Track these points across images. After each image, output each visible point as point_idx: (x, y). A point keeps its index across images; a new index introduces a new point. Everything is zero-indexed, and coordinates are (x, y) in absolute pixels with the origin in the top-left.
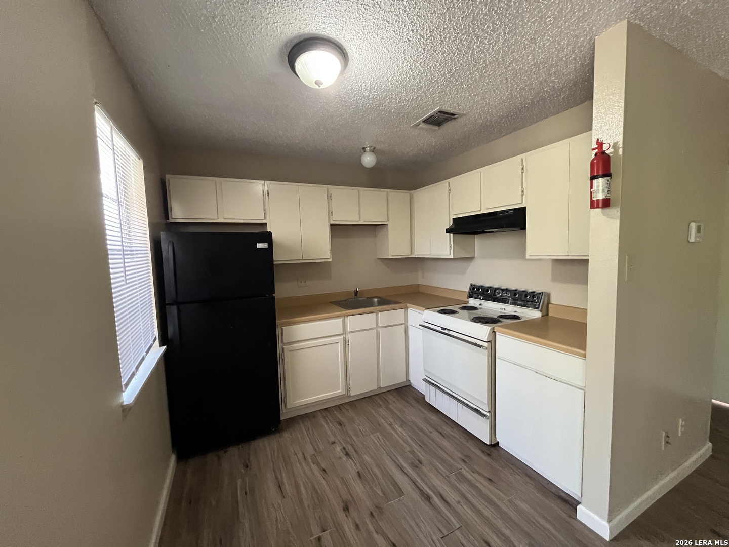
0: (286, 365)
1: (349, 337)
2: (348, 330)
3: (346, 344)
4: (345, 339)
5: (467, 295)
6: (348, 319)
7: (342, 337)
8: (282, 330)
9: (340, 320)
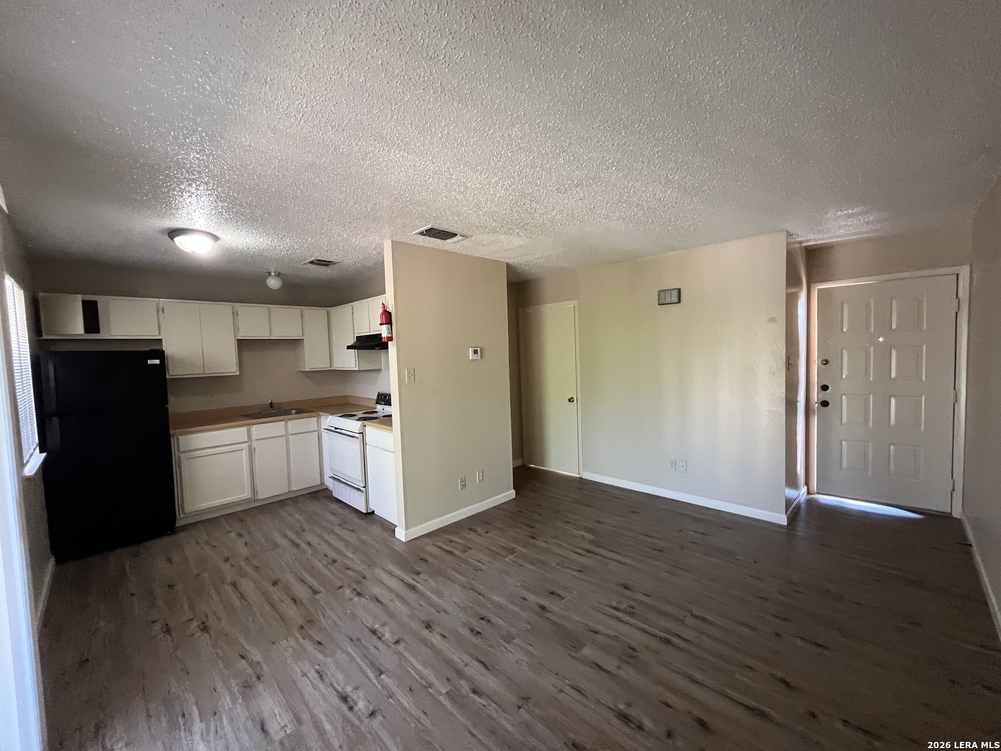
0: (183, 473)
1: (255, 444)
2: (254, 437)
3: (251, 451)
4: (250, 446)
5: (375, 401)
6: (254, 428)
7: (247, 444)
8: (178, 438)
9: (245, 429)
